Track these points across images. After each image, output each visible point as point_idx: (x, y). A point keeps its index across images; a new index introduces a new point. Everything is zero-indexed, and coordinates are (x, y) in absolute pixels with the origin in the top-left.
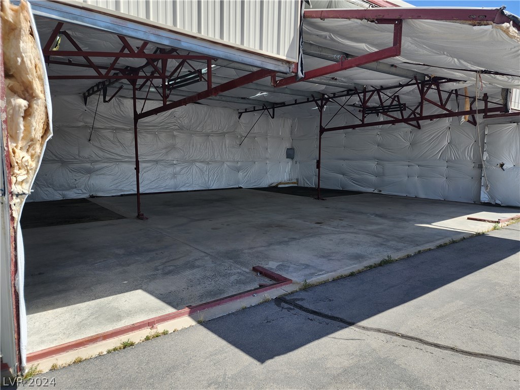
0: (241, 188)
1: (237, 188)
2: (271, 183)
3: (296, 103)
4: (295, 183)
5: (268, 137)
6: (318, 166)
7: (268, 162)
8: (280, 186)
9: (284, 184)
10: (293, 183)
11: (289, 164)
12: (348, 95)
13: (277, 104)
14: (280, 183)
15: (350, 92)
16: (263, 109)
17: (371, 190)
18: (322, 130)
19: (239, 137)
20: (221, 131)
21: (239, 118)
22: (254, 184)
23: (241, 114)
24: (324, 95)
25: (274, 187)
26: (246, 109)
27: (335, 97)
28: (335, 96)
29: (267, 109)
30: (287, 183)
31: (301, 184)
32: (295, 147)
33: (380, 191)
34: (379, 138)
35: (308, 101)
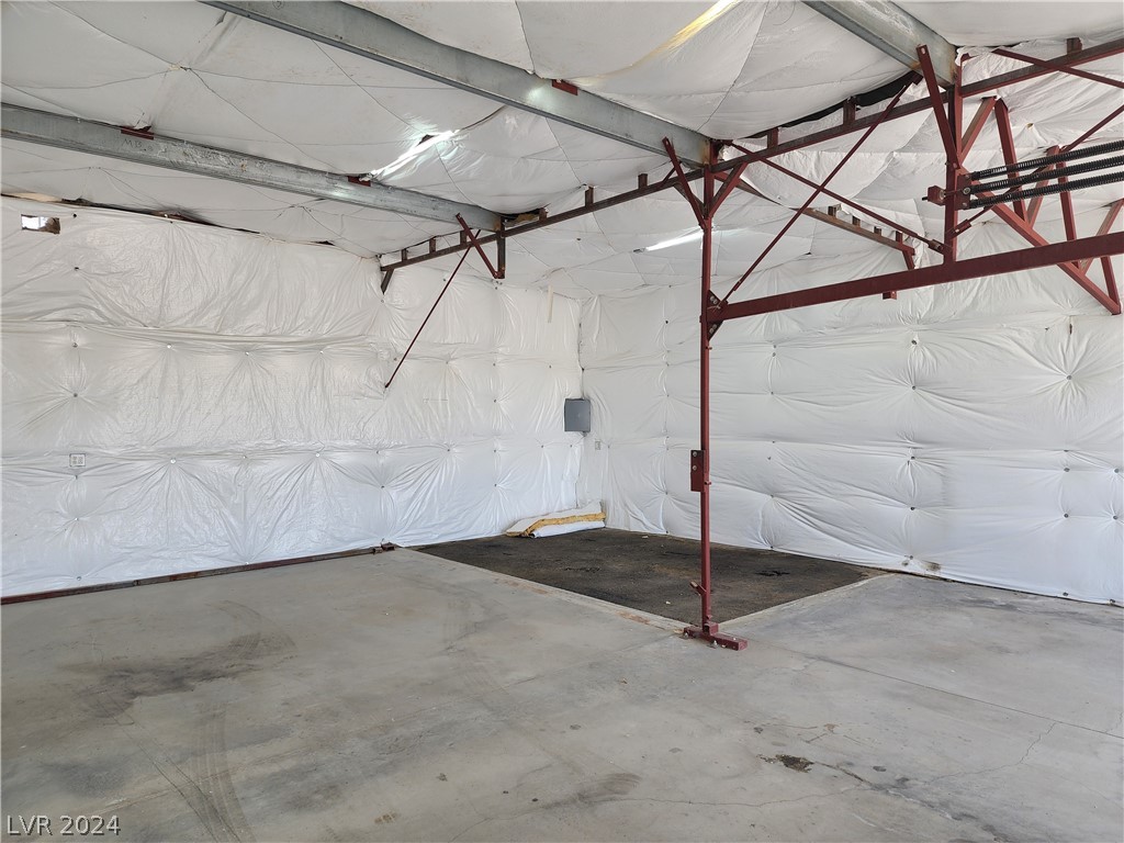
0: (390, 548)
1: (373, 551)
2: (510, 518)
3: (590, 206)
4: (595, 517)
5: (499, 359)
6: (699, 481)
7: (499, 445)
8: (541, 532)
9: (557, 522)
10: (587, 518)
11: (577, 450)
12: (849, 126)
13: (513, 217)
14: (542, 523)
15: (864, 112)
16: (463, 245)
17: (893, 561)
18: (715, 313)
19: (385, 355)
20: (302, 334)
21: (384, 287)
22: (444, 530)
23: (388, 271)
24: (717, 146)
25: (520, 536)
26: (404, 251)
27: (775, 148)
28: (775, 143)
29: (476, 243)
30: (566, 520)
31: (618, 522)
32: (592, 396)
33: (935, 567)
34: (918, 358)
35: (644, 188)
